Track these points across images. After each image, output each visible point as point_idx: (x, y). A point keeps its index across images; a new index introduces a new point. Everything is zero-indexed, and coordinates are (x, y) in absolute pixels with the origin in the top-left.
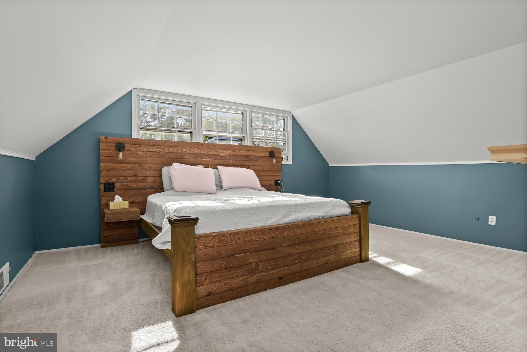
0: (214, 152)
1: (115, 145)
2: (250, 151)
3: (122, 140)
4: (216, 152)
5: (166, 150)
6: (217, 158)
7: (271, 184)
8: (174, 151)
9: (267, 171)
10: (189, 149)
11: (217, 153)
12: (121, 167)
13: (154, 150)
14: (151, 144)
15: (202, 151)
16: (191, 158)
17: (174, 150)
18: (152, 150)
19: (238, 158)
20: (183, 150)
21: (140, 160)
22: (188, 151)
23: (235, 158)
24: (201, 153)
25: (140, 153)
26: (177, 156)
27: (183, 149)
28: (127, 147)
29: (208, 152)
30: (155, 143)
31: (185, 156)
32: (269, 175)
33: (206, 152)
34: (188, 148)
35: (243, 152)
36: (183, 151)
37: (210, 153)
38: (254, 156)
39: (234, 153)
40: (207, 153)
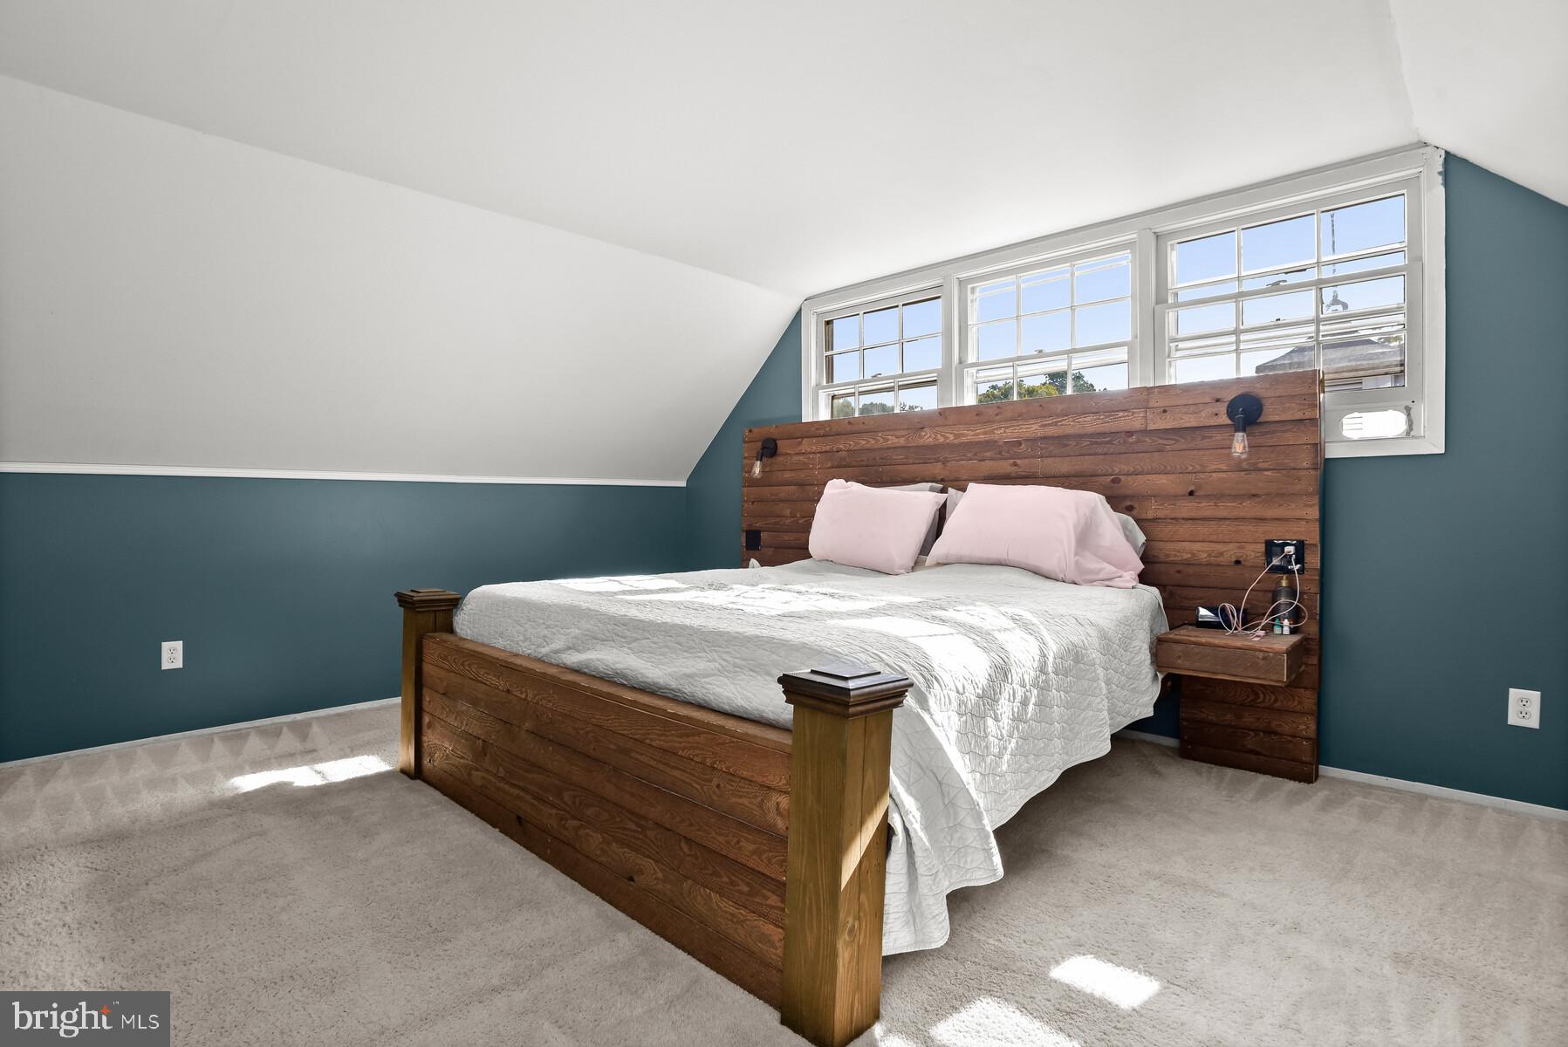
0: (978, 435)
1: (760, 444)
2: (1121, 414)
3: (772, 431)
4: (985, 433)
5: (850, 445)
6: (988, 454)
7: (1238, 562)
8: (868, 446)
9: (1217, 497)
10: (903, 436)
11: (987, 437)
12: (772, 495)
13: (828, 448)
14: (822, 432)
15: (939, 436)
16: (911, 461)
17: (869, 442)
18: (824, 449)
19: (1067, 445)
20: (888, 440)
21: (802, 475)
22: (902, 441)
23: (1052, 448)
24: (937, 443)
25: (801, 458)
26: (875, 459)
27: (890, 437)
28: (783, 446)
29: (957, 436)
30: (827, 429)
31: (895, 457)
32: (1224, 514)
33: (952, 437)
34: (903, 433)
35: (1088, 419)
36: (889, 442)
37: (964, 439)
38: (1145, 432)
39: (1051, 431)
40: (956, 441)
